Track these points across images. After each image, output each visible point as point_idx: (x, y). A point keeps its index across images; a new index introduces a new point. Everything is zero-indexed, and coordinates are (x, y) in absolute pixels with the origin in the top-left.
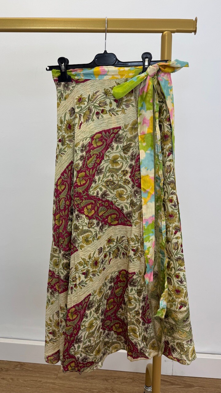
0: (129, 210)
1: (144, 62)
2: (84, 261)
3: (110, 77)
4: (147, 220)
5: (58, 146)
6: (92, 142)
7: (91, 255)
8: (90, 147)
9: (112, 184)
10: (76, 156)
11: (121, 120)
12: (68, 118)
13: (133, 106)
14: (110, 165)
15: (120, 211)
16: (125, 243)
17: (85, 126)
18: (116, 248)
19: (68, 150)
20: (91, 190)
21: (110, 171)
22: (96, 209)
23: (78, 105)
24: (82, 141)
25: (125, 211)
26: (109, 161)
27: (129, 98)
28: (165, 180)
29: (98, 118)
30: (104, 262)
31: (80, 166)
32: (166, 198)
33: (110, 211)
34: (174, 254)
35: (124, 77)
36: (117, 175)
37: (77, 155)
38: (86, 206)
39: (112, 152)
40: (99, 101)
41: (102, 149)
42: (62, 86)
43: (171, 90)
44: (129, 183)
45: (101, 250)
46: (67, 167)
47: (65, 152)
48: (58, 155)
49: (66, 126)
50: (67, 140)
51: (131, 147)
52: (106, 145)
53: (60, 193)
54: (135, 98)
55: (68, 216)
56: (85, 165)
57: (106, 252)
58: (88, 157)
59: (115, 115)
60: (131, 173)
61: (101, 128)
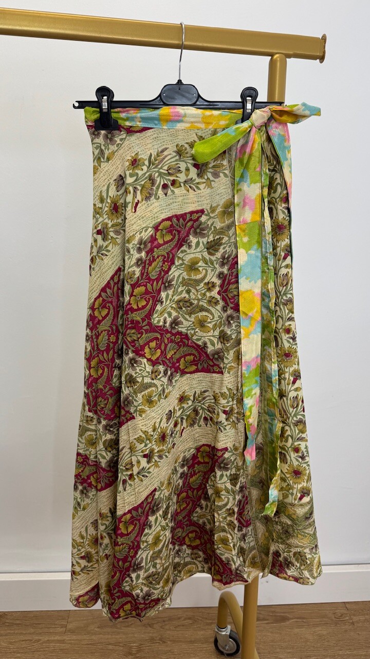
0: (218, 347)
1: (244, 102)
2: (145, 435)
3: (188, 125)
4: (249, 363)
5: (96, 241)
6: (156, 235)
7: (156, 425)
8: (154, 243)
9: (188, 304)
10: (128, 259)
11: (205, 199)
12: (113, 193)
13: (226, 175)
14: (185, 273)
15: (202, 349)
16: (209, 401)
17: (144, 207)
18: (192, 409)
19: (114, 249)
20: (155, 316)
21: (185, 283)
22: (163, 348)
23: (131, 171)
24: (139, 233)
25: (210, 349)
26: (183, 266)
27: (219, 162)
28: (277, 298)
29: (166, 195)
30: (173, 435)
31: (136, 276)
32: (279, 326)
33: (184, 350)
34: (292, 415)
35: (211, 127)
36: (197, 291)
37: (130, 257)
38: (148, 343)
39: (188, 251)
40: (167, 166)
41: (172, 247)
42: (101, 137)
43: (289, 151)
44: (217, 303)
45: (170, 415)
46: (112, 278)
47: (108, 251)
48: (94, 257)
49: (111, 207)
50: (111, 231)
51: (221, 244)
52: (179, 239)
53: (99, 322)
54: (229, 162)
55: (113, 360)
56: (145, 274)
57: (177, 418)
58: (149, 260)
59: (194, 190)
60: (222, 286)
61: (172, 211)
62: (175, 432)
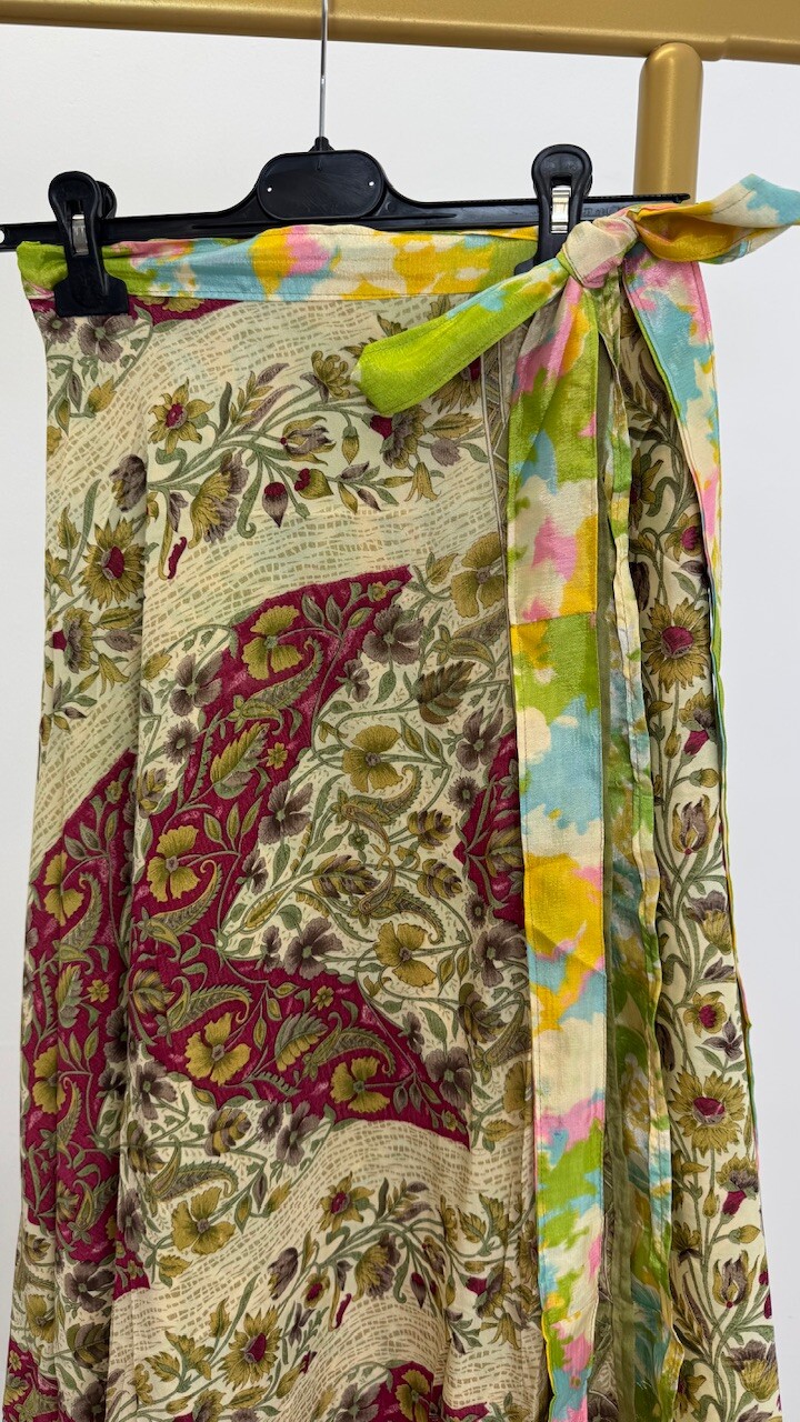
0: (455, 1045)
1: (542, 203)
2: (182, 1352)
3: (347, 287)
4: (560, 1121)
5: (49, 667)
6: (241, 652)
7: (227, 1310)
8: (232, 678)
9: (359, 883)
10: (148, 730)
11: (412, 536)
12: (106, 515)
13: (478, 455)
14: (347, 778)
15: (403, 1041)
17: (202, 559)
18: (374, 1238)
19: (107, 695)
20: (231, 926)
21: (348, 810)
22: (259, 1036)
23: (162, 445)
24: (181, 645)
25: (430, 1047)
26: (340, 754)
27: (456, 410)
28: (667, 888)
29: (278, 520)
30: (305, 1329)
31: (169, 789)
32: (677, 992)
33: (343, 1037)
34: (724, 1326)
35: (427, 291)
36: (386, 839)
37: (151, 724)
38: (198, 1026)
39: (356, 706)
40: (282, 426)
41: (303, 689)
42: (75, 336)
43: (707, 365)
44: (451, 886)
45: (286, 1268)
46: (100, 789)
47: (91, 702)
48: (46, 721)
49: (97, 558)
50: (97, 638)
51: (464, 687)
52: (325, 666)
53: (59, 933)
54: (492, 408)
55: (98, 1063)
56: (199, 783)
57: (320, 1267)
58: (216, 735)
59: (376, 506)
60: (468, 830)
61: (298, 574)
62: (313, 1317)
